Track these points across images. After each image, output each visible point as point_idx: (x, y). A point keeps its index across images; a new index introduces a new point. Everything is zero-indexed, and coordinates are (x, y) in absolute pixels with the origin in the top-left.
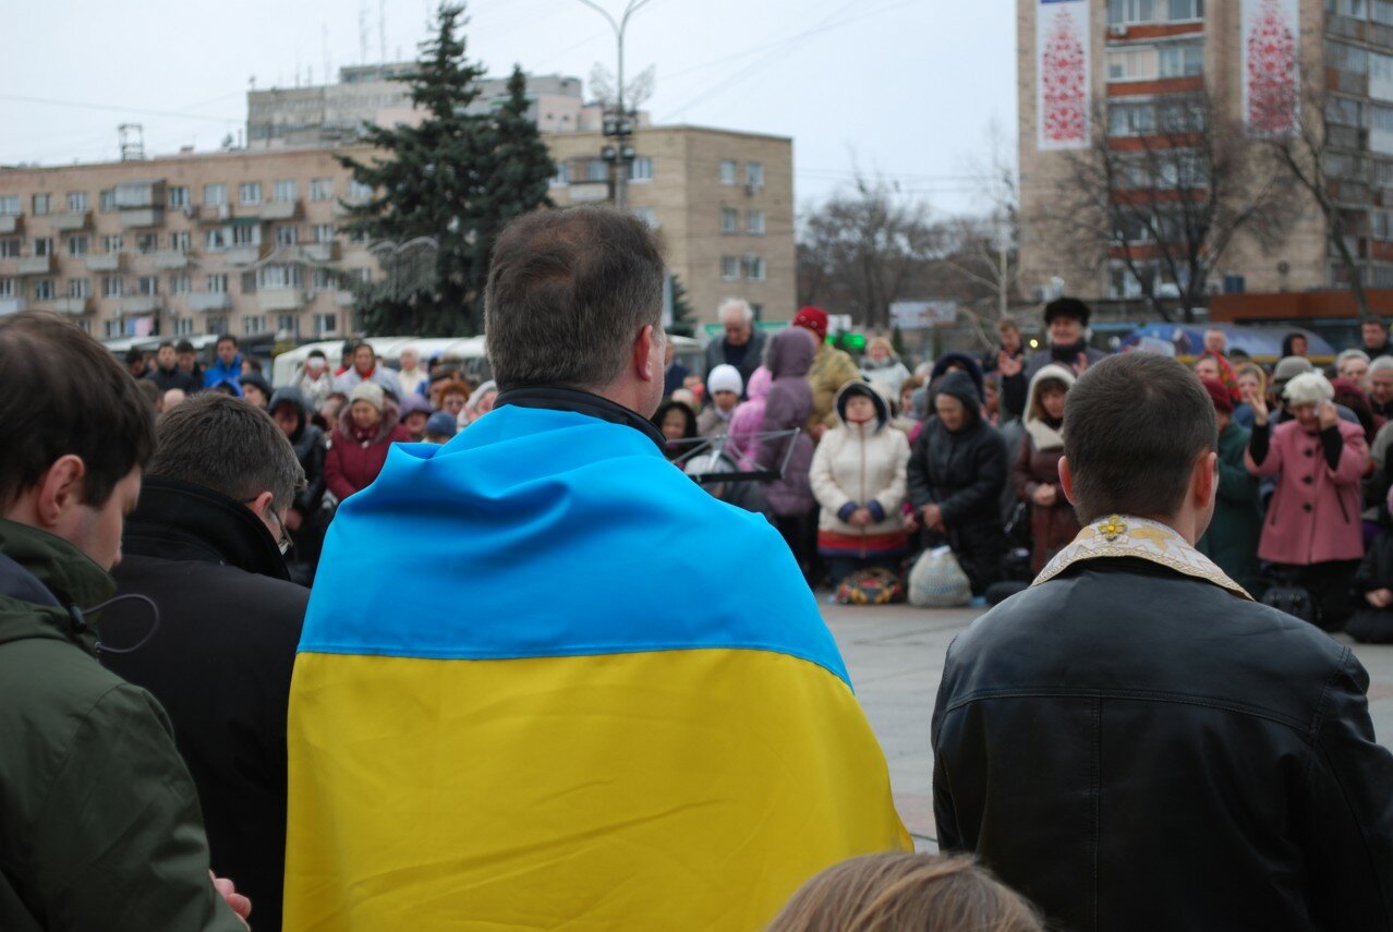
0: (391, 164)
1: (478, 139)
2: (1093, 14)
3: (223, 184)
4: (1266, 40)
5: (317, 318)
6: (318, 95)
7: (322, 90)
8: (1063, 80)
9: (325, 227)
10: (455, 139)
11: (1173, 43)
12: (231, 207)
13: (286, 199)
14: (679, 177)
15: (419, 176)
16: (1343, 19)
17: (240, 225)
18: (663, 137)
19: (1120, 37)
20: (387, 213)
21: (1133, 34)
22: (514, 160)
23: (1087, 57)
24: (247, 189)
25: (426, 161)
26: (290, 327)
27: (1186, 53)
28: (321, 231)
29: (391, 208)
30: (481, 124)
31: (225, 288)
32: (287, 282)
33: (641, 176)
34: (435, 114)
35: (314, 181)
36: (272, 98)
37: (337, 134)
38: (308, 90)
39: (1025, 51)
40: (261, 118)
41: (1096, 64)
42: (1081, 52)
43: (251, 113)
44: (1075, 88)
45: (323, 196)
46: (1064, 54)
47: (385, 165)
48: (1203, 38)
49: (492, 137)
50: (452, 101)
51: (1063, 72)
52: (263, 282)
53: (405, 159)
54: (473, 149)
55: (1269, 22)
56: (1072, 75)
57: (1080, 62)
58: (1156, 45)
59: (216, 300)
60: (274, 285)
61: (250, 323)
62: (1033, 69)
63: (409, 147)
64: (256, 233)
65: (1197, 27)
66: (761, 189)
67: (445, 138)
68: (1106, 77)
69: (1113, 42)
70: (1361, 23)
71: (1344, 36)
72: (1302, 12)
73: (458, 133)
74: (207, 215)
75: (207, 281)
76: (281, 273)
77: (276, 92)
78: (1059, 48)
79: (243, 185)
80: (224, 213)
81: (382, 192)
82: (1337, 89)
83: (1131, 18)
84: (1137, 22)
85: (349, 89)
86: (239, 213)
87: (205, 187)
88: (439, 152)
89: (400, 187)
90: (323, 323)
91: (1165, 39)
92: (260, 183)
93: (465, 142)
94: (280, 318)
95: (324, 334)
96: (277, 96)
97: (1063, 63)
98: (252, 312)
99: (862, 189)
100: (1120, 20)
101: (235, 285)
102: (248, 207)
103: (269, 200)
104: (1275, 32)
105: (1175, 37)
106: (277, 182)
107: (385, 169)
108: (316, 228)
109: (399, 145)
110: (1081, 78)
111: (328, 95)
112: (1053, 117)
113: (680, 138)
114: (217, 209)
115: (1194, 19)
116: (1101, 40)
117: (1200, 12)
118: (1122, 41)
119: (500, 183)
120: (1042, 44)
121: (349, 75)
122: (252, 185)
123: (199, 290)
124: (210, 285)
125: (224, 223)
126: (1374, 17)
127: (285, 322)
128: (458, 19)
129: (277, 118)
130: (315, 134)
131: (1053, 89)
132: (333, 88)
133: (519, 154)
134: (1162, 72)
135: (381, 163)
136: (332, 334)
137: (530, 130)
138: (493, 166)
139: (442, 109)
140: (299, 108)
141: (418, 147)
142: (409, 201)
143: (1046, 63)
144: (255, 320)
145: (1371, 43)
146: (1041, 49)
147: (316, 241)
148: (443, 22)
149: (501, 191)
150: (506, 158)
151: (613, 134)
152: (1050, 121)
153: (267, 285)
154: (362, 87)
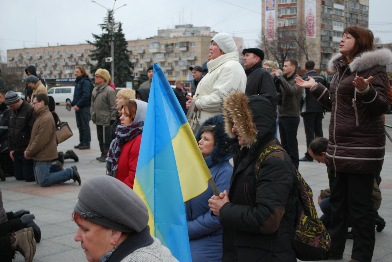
2: (276, 13)
4: (309, 18)
8: (270, 26)
11: (291, 18)
16: (326, 14)
19: (280, 17)
21: (283, 17)
23: (275, 22)
27: (293, 21)
33: (193, 46)
39: (263, 20)
40: (160, 35)
41: (276, 23)
42: (274, 20)
44: (272, 28)
46: (271, 21)
48: (297, 18)
51: (270, 25)
55: (310, 14)
56: (272, 25)
57: (274, 22)
58: (287, 19)
62: (265, 24)
65: (295, 15)
68: (278, 26)
69: (279, 18)
70: (331, 15)
71: (326, 17)
72: (317, 12)
77: (163, 30)
78: (270, 20)
82: (324, 28)
83: (283, 13)
84: (284, 14)
85: (176, 29)
91: (289, 18)
96: (163, 31)
97: (270, 23)
100: (281, 14)
104: (311, 16)
105: (291, 17)
110: (274, 26)
111: (172, 31)
112: (268, 34)
115: (295, 14)
116: (277, 18)
117: (296, 13)
118: (281, 18)
120: (266, 18)
121: (177, 27)
126: (334, 13)
128: (112, 13)
131: (268, 28)
132: (173, 29)
134: (289, 25)
140: (167, 33)
143: (267, 23)
145: (333, 19)
146: (266, 20)
148: (109, 13)
152: (268, 35)
154: (179, 29)
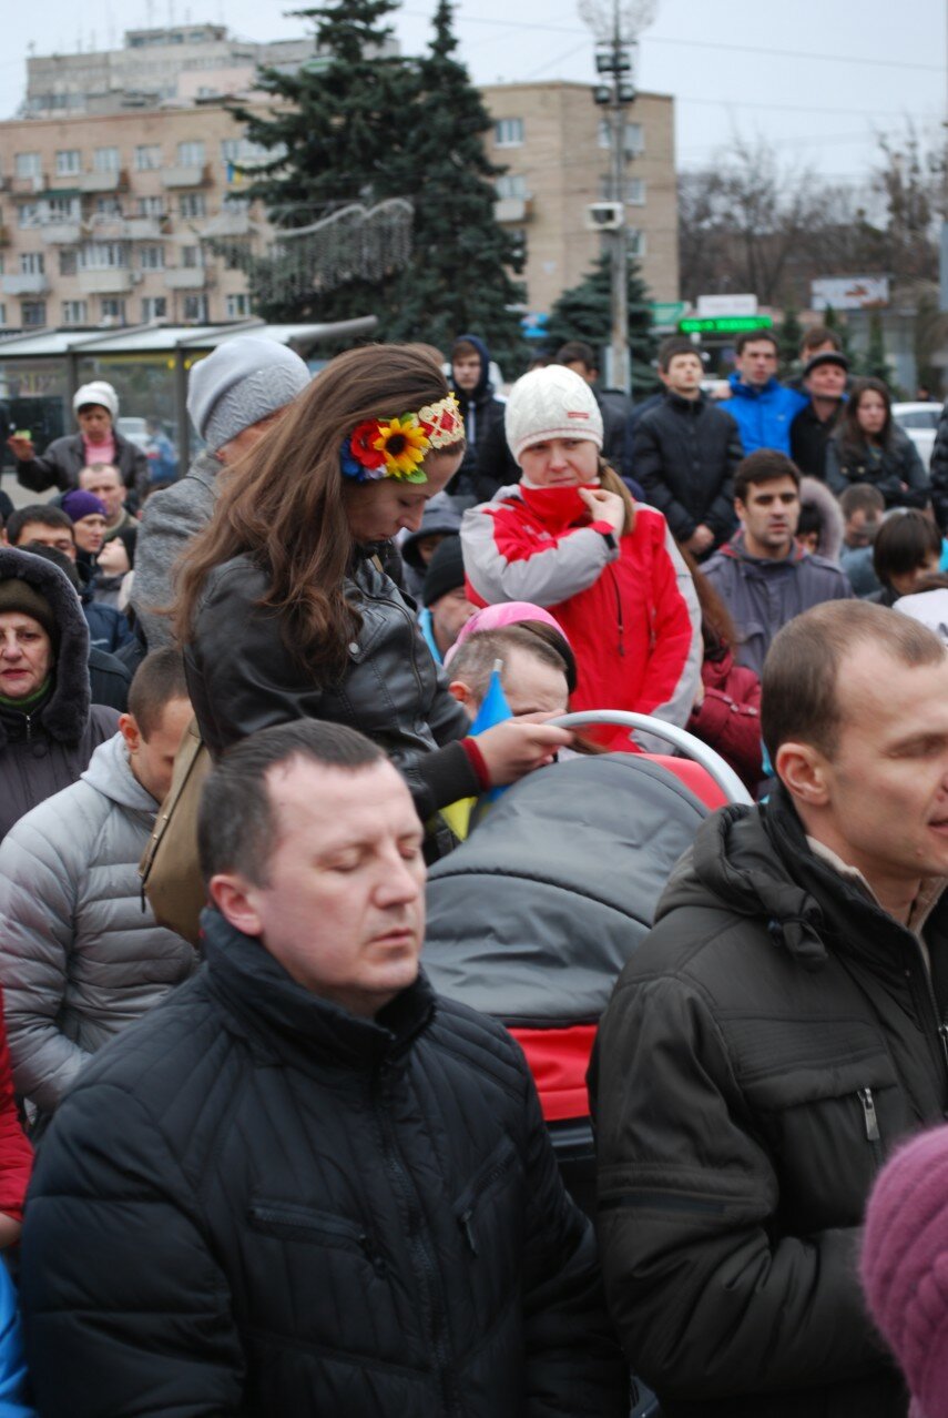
0: (291, 116)
1: (397, 87)
3: (37, 153)
5: (146, 302)
6: (102, 62)
7: (107, 55)
9: (153, 199)
10: (368, 85)
12: (46, 178)
13: (108, 169)
14: (555, 142)
15: (325, 129)
17: (56, 198)
18: (536, 94)
20: (282, 176)
22: (442, 111)
24: (64, 158)
25: (333, 110)
26: (115, 313)
28: (148, 205)
29: (291, 169)
30: (396, 68)
31: (42, 270)
32: (111, 262)
33: (511, 139)
34: (339, 57)
35: (140, 148)
36: (53, 65)
37: (139, 100)
38: (91, 56)
40: (42, 88)
43: (31, 84)
45: (150, 167)
47: (285, 118)
49: (413, 84)
50: (361, 40)
52: (84, 263)
53: (312, 110)
54: (389, 96)
59: (32, 283)
60: (98, 266)
61: (70, 307)
63: (314, 96)
64: (76, 205)
66: (642, 153)
67: (358, 84)
73: (371, 80)
74: (19, 187)
75: (21, 261)
76: (106, 251)
77: (57, 59)
79: (59, 153)
80: (38, 185)
81: (280, 151)
85: (136, 54)
86: (56, 185)
87: (17, 156)
88: (349, 101)
89: (299, 145)
90: (152, 307)
92: (79, 151)
93: (380, 90)
94: (105, 302)
95: (154, 321)
96: (59, 63)
98: (71, 297)
99: (744, 155)
101: (52, 263)
102: (65, 178)
103: (90, 170)
106: (97, 149)
107: (283, 123)
108: (142, 200)
109: (304, 95)
111: (114, 61)
113: (555, 96)
114: (30, 180)
119: (425, 137)
121: (136, 40)
122: (70, 153)
123: (14, 272)
124: (24, 265)
125: (39, 196)
127: (109, 306)
129: (59, 87)
130: (117, 99)
132: (118, 53)
133: (448, 104)
135: (280, 115)
136: (163, 320)
137: (458, 74)
138: (416, 116)
139: (350, 51)
140: (82, 75)
141: (326, 96)
142: (313, 161)
144: (76, 304)
147: (144, 216)
149: (426, 148)
150: (433, 108)
151: (608, 69)
153: (90, 266)
154: (152, 53)
